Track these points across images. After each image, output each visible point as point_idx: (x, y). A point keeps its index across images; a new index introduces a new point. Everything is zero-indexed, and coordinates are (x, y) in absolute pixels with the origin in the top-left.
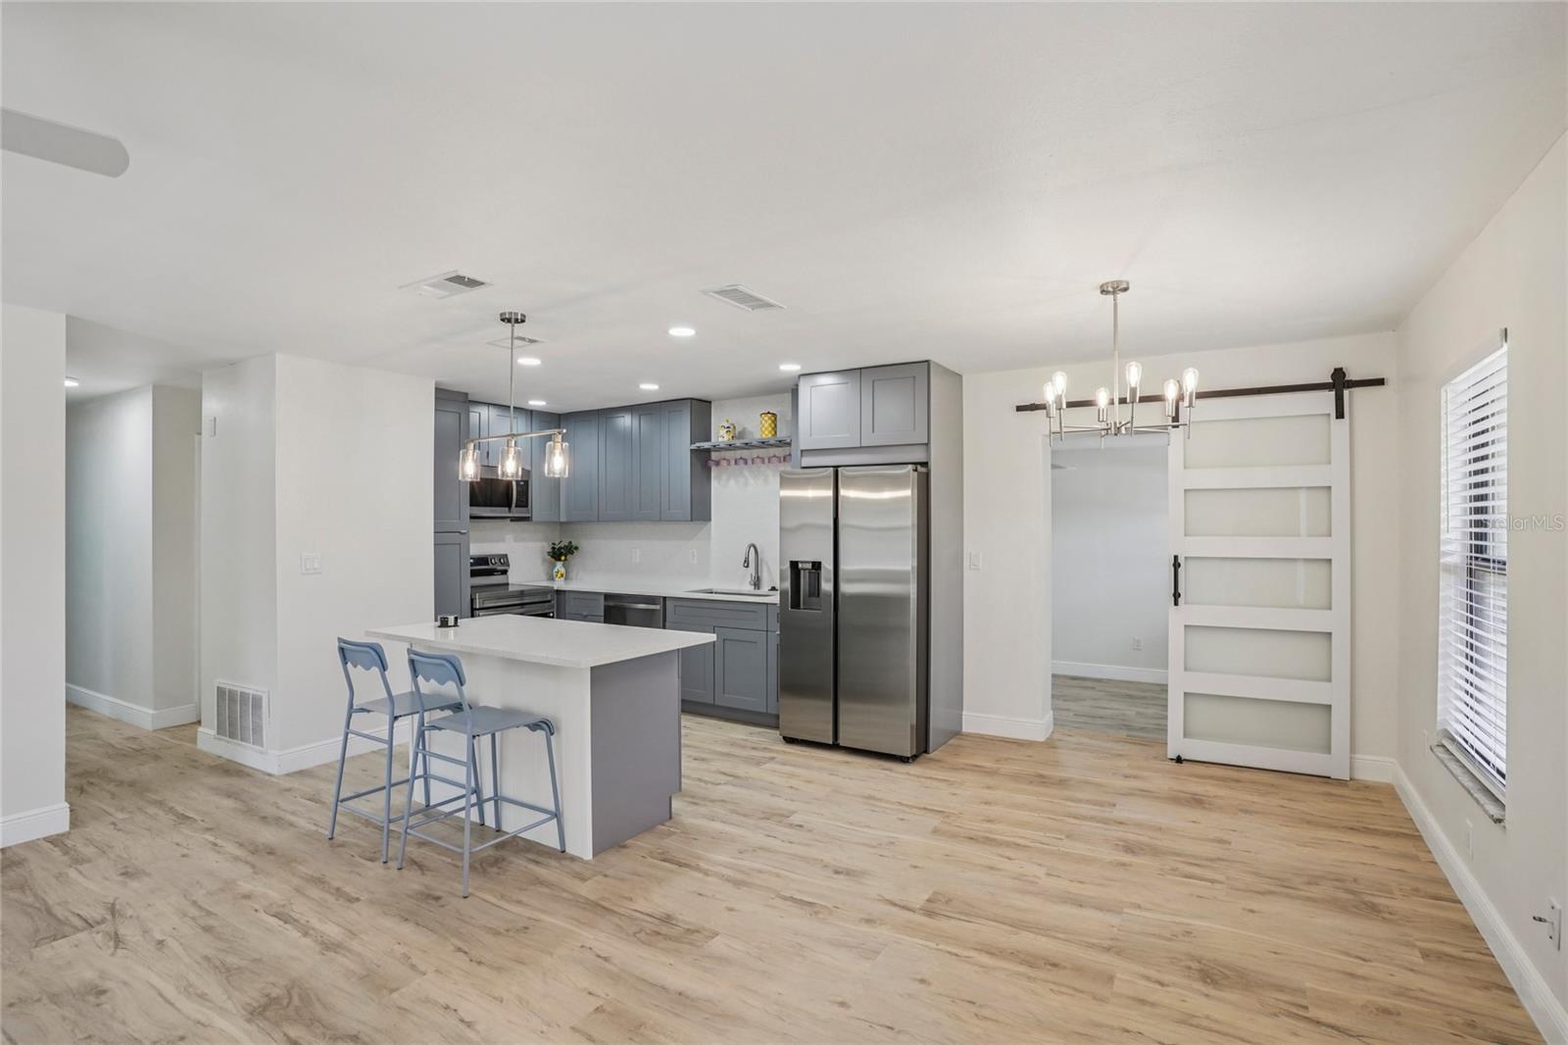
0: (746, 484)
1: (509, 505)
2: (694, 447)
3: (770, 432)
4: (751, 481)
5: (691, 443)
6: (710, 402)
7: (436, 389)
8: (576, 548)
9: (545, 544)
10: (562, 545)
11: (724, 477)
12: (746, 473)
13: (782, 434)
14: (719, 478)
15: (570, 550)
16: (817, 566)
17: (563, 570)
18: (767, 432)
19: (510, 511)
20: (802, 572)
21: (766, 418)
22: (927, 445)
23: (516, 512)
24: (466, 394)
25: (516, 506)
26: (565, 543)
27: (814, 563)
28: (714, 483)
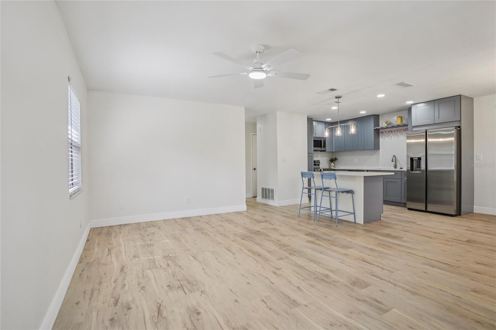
0: (392, 138)
1: (321, 147)
2: (375, 128)
3: (400, 122)
4: (393, 137)
5: (374, 127)
6: (379, 116)
7: (308, 118)
8: (337, 159)
9: (328, 158)
10: (333, 158)
11: (384, 137)
12: (391, 135)
13: (404, 122)
14: (382, 137)
15: (336, 159)
16: (420, 159)
17: (334, 165)
18: (399, 122)
19: (321, 148)
20: (414, 161)
21: (399, 118)
22: (460, 121)
23: (323, 149)
24: (312, 118)
25: (323, 147)
26: (334, 157)
27: (418, 158)
28: (381, 139)
